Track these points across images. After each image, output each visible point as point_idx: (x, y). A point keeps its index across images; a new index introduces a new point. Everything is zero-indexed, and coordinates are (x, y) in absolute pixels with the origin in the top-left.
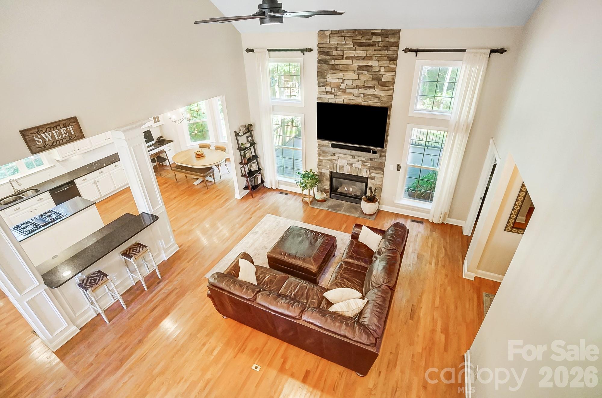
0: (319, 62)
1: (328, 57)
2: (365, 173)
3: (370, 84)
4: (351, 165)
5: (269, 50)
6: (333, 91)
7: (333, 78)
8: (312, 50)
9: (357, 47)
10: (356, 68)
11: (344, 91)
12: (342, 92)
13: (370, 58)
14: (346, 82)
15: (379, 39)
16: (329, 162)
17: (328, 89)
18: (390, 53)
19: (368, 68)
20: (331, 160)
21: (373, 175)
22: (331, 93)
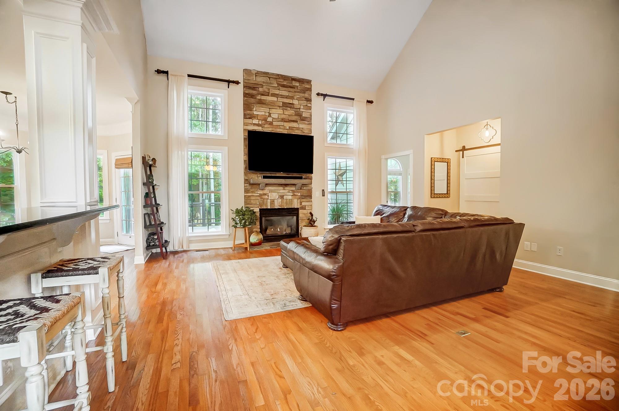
0: (245, 95)
1: (254, 92)
2: (296, 204)
3: (294, 118)
4: (282, 197)
5: (189, 76)
6: (260, 123)
7: (260, 111)
8: (239, 83)
9: (280, 87)
10: (281, 104)
11: (271, 123)
12: (269, 124)
13: (292, 98)
14: (273, 116)
15: (297, 84)
16: (259, 198)
17: (255, 121)
18: (306, 95)
19: (291, 106)
20: (261, 195)
21: (303, 204)
22: (258, 125)
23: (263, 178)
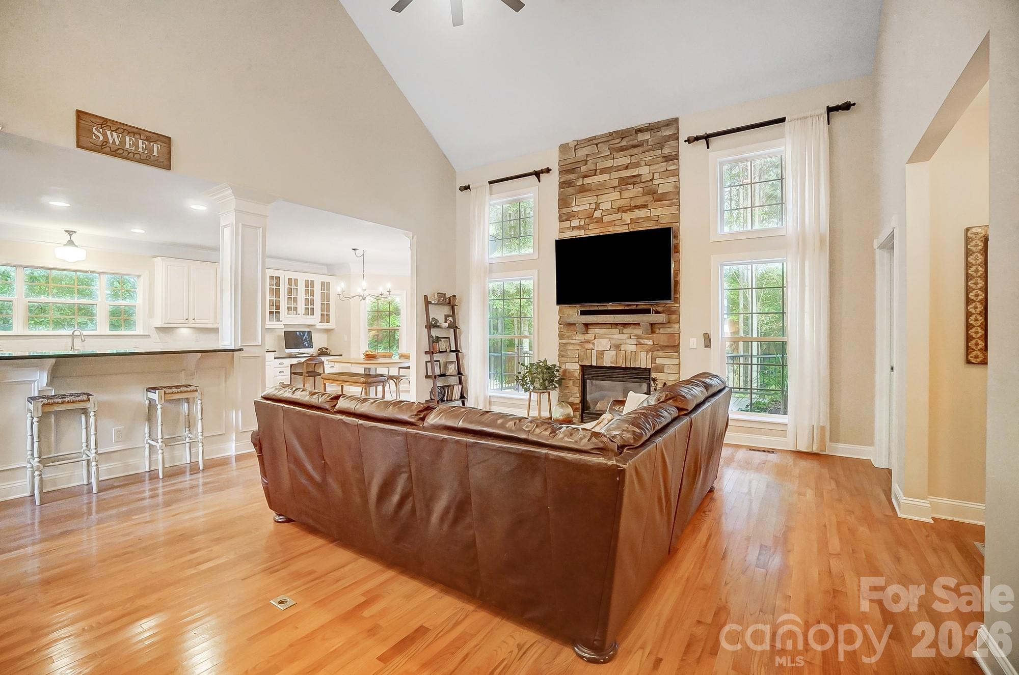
0: (561, 185)
1: (572, 176)
2: (643, 361)
3: (640, 201)
4: (617, 347)
5: (490, 183)
6: (582, 223)
7: (581, 205)
8: (551, 170)
9: (615, 153)
10: (616, 183)
11: (600, 220)
12: (597, 222)
13: (637, 165)
14: (602, 207)
15: (646, 136)
16: (578, 347)
17: (575, 223)
18: (666, 151)
19: (634, 180)
20: (582, 343)
21: (659, 361)
22: (579, 228)
23: (581, 315)
